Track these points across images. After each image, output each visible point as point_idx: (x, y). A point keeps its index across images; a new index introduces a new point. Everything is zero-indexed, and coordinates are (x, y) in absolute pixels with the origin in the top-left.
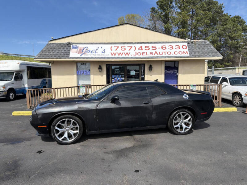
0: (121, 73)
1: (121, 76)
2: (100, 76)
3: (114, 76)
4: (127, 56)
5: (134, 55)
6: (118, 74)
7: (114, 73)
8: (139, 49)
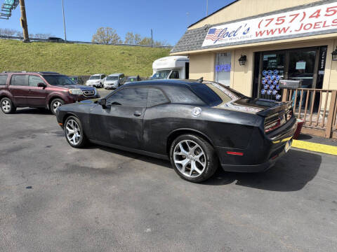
0: (279, 67)
1: (277, 72)
2: (243, 73)
3: (266, 72)
4: (282, 34)
5: (296, 31)
6: (273, 69)
7: (266, 66)
8: (311, 17)
